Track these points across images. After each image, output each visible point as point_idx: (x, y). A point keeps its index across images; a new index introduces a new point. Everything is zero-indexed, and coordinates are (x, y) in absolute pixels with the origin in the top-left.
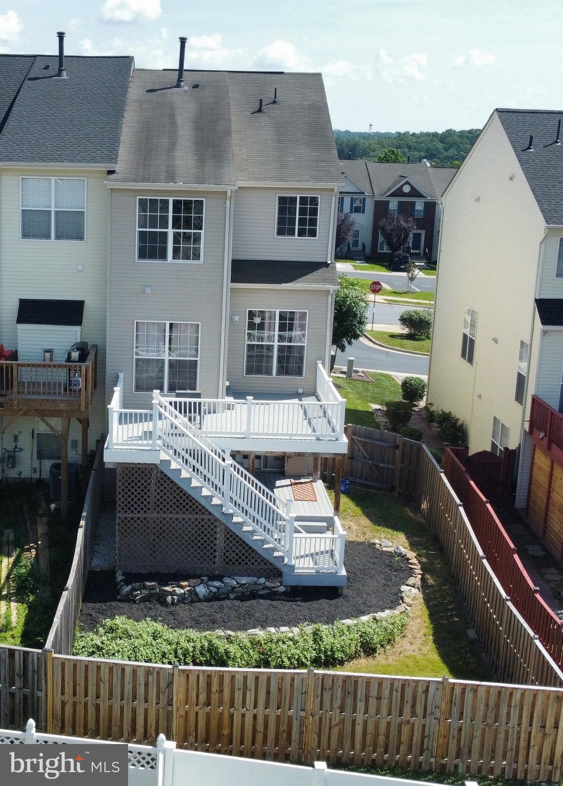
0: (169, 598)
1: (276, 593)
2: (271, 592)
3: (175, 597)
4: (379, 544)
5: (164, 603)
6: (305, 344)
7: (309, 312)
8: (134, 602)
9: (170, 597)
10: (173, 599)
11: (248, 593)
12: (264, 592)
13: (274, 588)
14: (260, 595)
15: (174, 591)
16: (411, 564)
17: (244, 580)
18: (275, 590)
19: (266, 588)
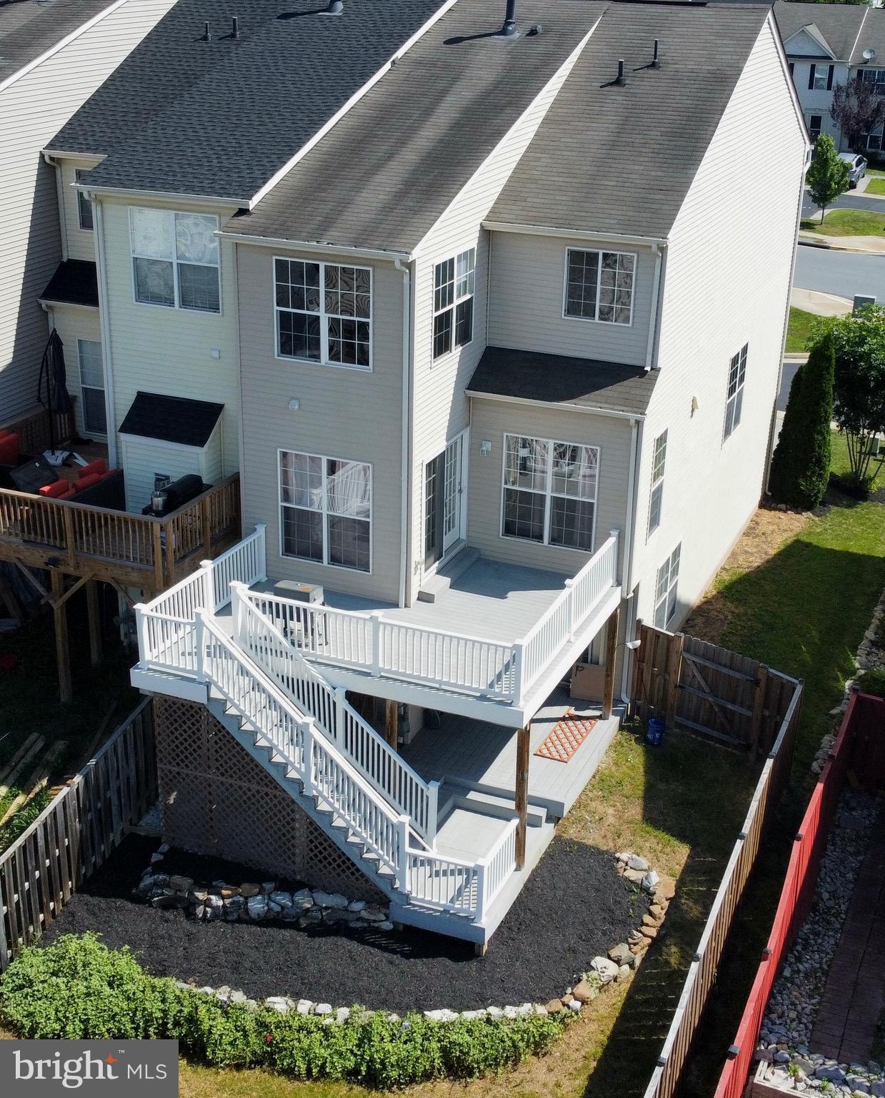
0: (200, 910)
1: (377, 931)
2: (369, 927)
3: (209, 910)
4: (623, 862)
5: (190, 915)
6: (594, 501)
7: (601, 450)
8: (151, 906)
9: (202, 907)
10: (205, 912)
11: (332, 923)
12: (359, 925)
13: (375, 921)
14: (351, 928)
15: (209, 900)
16: (651, 914)
17: (326, 900)
18: (376, 925)
19: (360, 919)
